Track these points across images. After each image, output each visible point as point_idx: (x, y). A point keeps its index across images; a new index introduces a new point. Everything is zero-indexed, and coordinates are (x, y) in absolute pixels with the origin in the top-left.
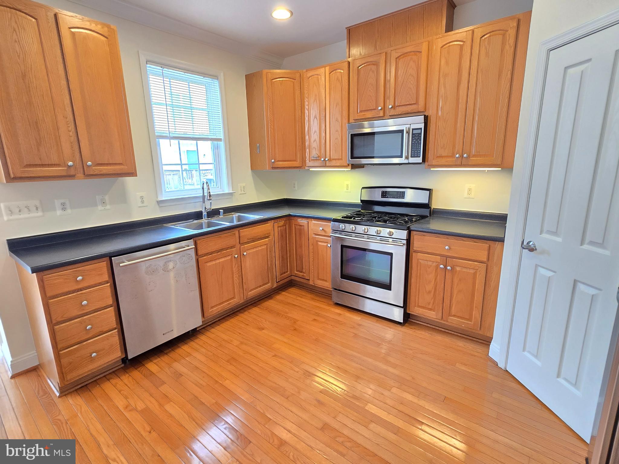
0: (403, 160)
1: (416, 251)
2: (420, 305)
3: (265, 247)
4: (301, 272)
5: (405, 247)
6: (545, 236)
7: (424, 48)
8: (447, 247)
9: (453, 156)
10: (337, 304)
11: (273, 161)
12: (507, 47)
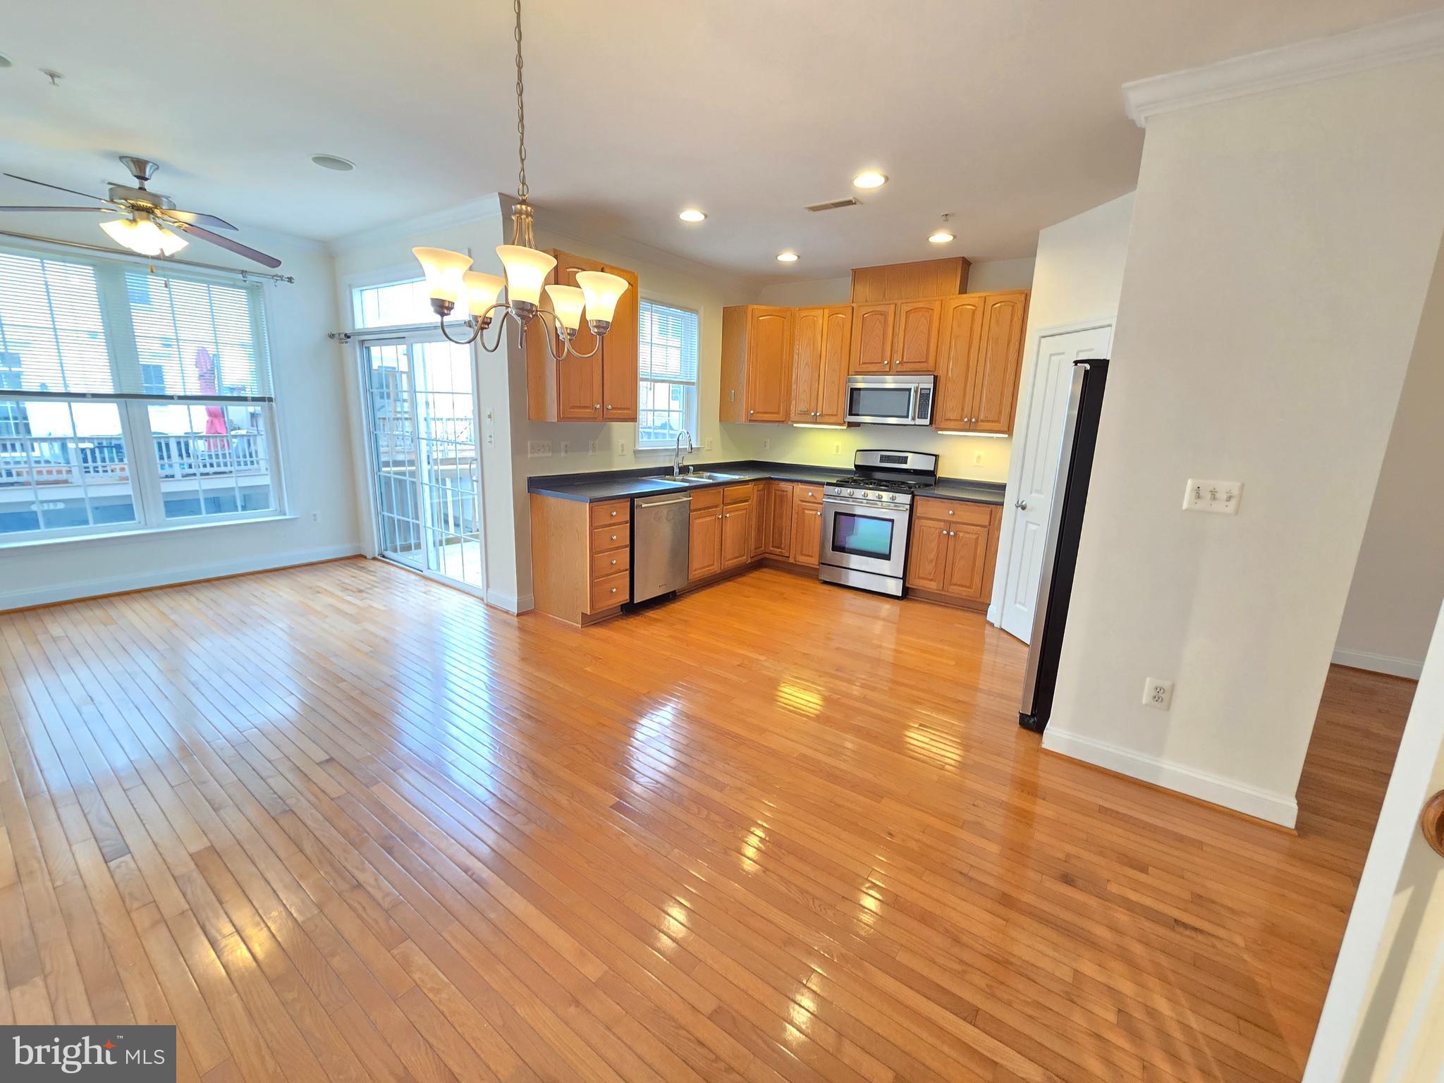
0: (909, 421)
1: (920, 518)
2: (920, 576)
3: (744, 512)
4: (778, 548)
5: (908, 512)
6: (1034, 495)
7: (937, 306)
8: (951, 512)
9: (962, 420)
10: (826, 583)
11: (752, 412)
12: (1016, 319)
